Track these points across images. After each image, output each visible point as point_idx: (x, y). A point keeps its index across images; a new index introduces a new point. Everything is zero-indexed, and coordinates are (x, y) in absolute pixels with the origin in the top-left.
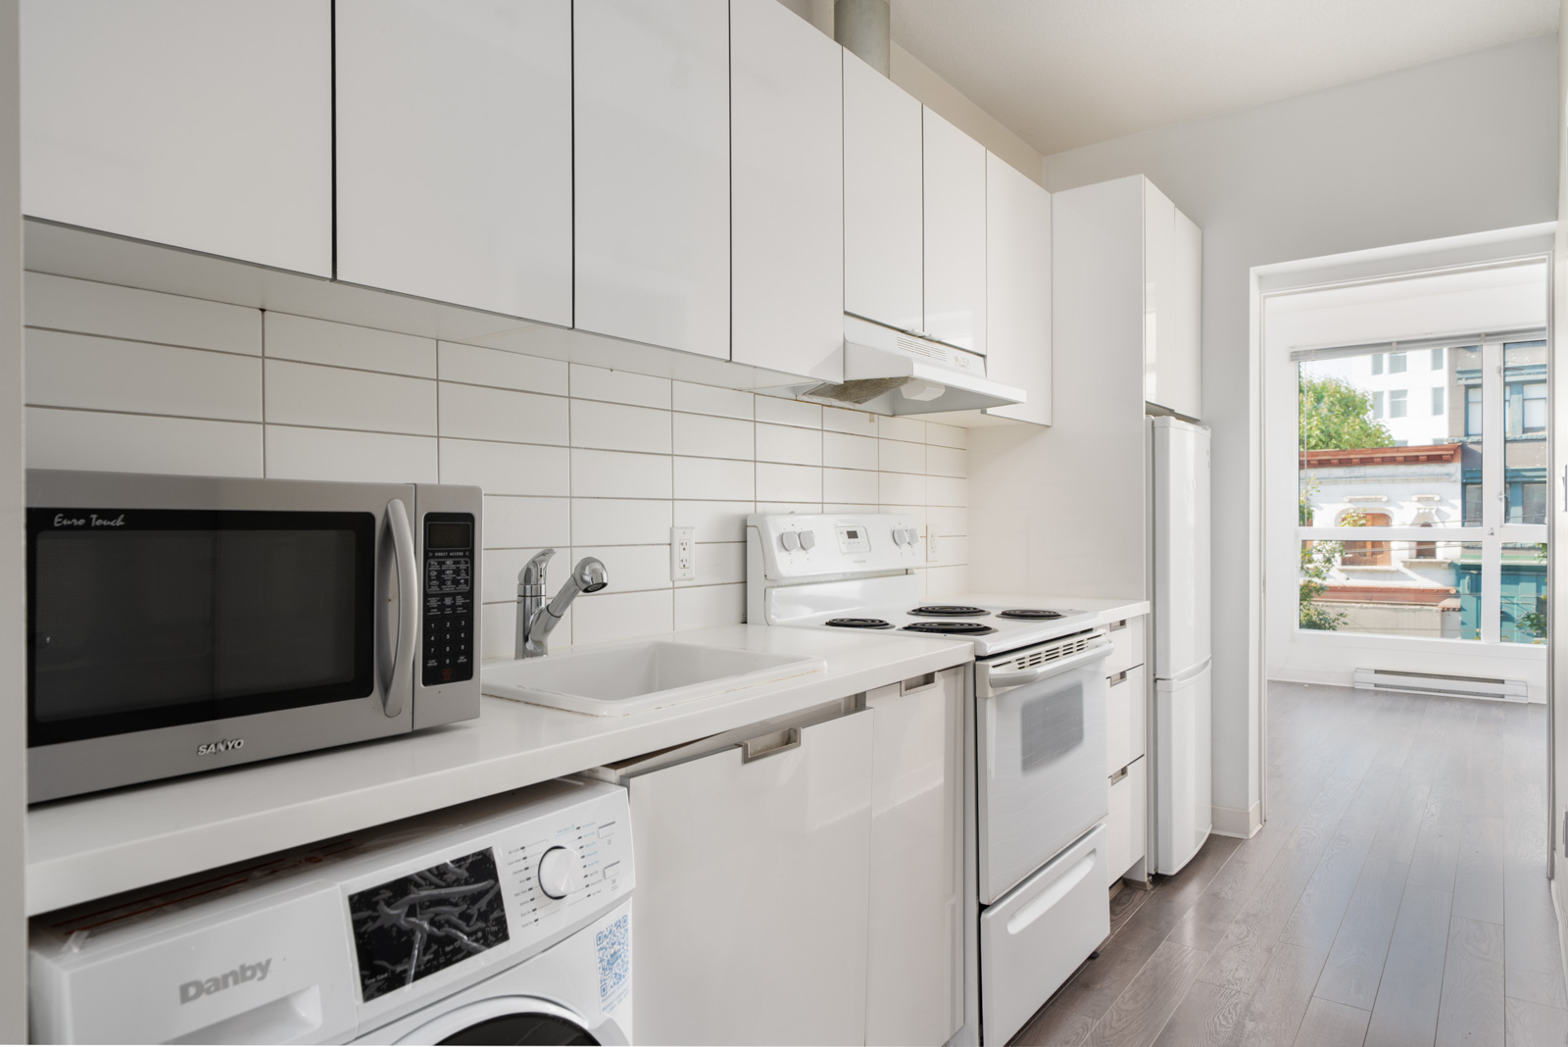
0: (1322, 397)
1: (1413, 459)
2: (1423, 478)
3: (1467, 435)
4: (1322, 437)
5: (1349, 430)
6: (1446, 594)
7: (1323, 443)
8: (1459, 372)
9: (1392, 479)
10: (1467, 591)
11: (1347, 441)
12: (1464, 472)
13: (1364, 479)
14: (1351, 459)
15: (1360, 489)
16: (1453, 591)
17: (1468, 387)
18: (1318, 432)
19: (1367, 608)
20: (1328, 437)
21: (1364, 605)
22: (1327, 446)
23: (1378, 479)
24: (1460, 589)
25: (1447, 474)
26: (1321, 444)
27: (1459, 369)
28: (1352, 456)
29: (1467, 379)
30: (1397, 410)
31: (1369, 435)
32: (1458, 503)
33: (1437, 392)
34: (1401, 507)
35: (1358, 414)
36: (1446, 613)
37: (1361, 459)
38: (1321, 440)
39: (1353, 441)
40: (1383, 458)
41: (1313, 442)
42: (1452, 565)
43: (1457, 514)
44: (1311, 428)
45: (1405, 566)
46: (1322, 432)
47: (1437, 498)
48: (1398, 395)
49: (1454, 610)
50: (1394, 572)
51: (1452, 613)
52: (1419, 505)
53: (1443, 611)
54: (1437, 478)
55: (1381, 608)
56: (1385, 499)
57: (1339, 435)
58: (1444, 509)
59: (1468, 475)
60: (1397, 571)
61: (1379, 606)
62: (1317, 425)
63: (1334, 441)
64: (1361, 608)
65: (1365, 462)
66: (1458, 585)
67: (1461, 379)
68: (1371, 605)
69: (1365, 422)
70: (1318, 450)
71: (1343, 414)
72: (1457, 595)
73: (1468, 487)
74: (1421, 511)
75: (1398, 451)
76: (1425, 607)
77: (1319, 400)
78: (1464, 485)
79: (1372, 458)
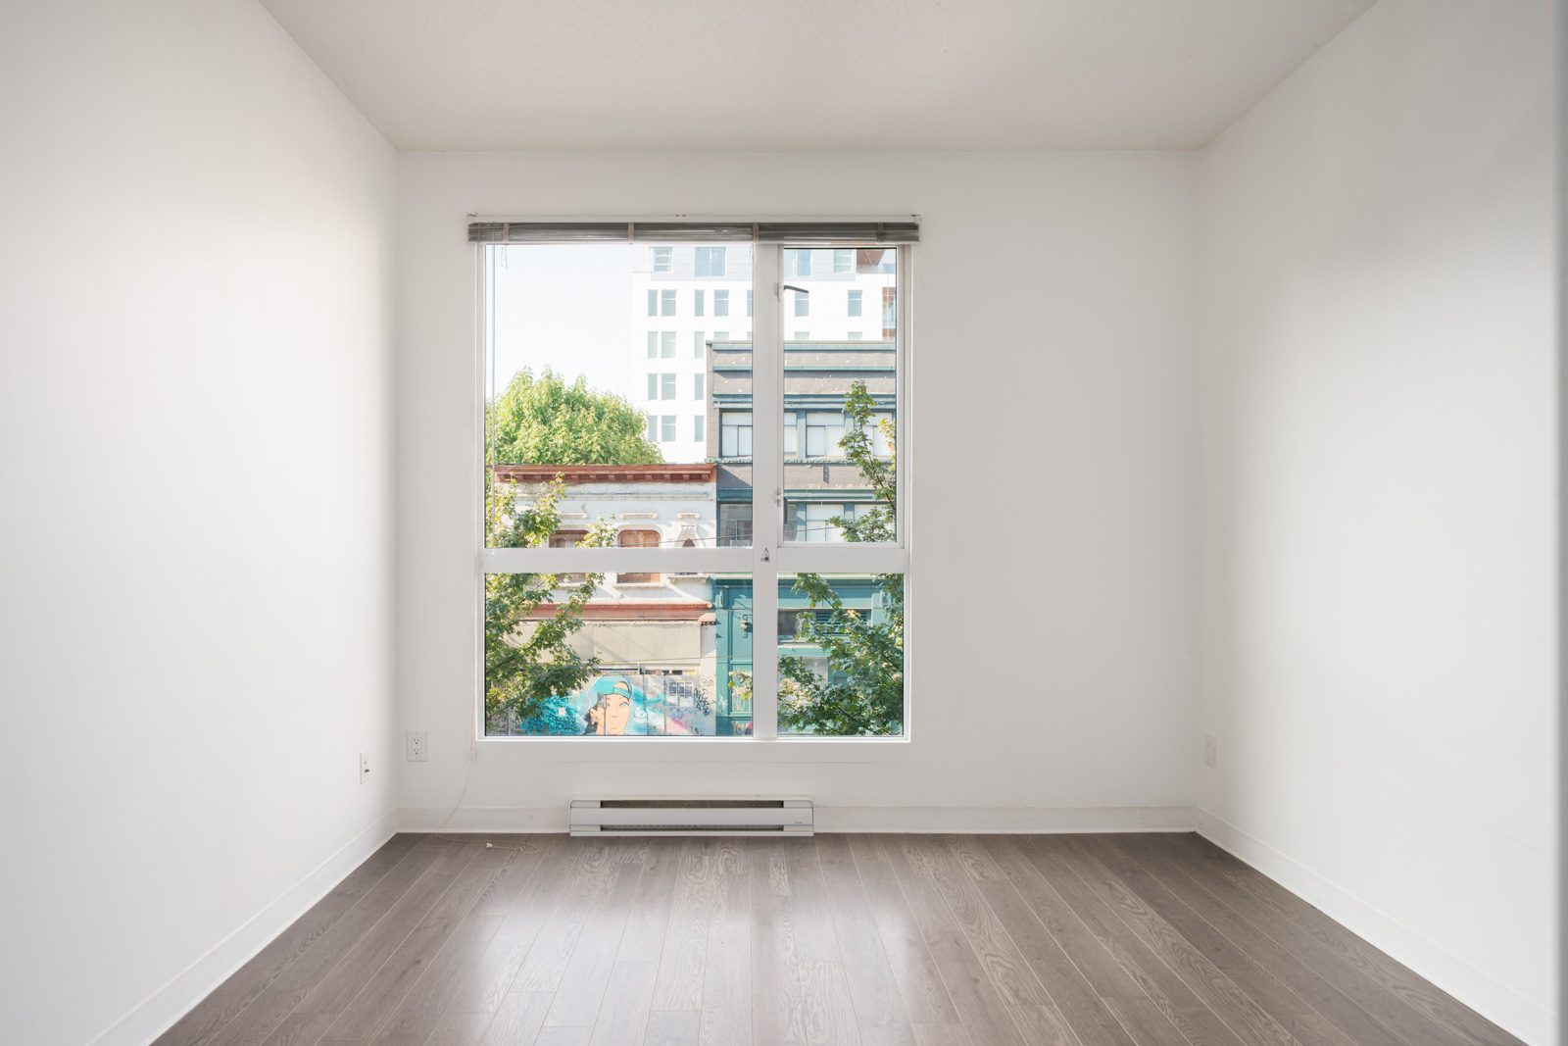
0: (604, 413)
1: (677, 478)
2: (686, 497)
3: (721, 456)
4: (602, 453)
5: (625, 446)
6: (705, 608)
7: (603, 458)
8: (715, 396)
9: (661, 496)
10: (721, 606)
11: (624, 459)
12: (718, 492)
13: (635, 495)
14: (625, 475)
15: (632, 505)
16: (710, 606)
17: (722, 411)
18: (598, 448)
19: (639, 626)
20: (608, 453)
21: (638, 623)
22: (607, 462)
23: (649, 496)
24: (716, 604)
25: (705, 493)
26: (601, 459)
27: (715, 393)
28: (626, 472)
29: (721, 402)
30: (669, 435)
31: (642, 454)
32: (715, 522)
33: (698, 419)
34: (670, 525)
35: (634, 433)
36: (705, 626)
37: (634, 475)
38: (601, 456)
39: (629, 458)
40: (653, 475)
41: (594, 457)
42: (709, 580)
43: (713, 532)
44: (592, 443)
45: (672, 582)
46: (602, 448)
47: (698, 516)
48: (669, 420)
49: (711, 623)
50: (662, 588)
51: (709, 627)
52: (684, 523)
53: (702, 625)
54: (698, 496)
55: (651, 625)
56: (655, 516)
57: (617, 452)
58: (705, 527)
59: (722, 494)
60: (665, 588)
61: (650, 622)
62: (597, 441)
63: (612, 458)
64: (634, 625)
65: (638, 478)
66: (713, 600)
67: (716, 402)
68: (643, 622)
69: (639, 440)
70: (598, 464)
71: (621, 432)
72: (714, 608)
73: (722, 505)
74: (685, 528)
75: (665, 469)
76: (688, 622)
77: (600, 416)
78: (719, 503)
79: (644, 475)
